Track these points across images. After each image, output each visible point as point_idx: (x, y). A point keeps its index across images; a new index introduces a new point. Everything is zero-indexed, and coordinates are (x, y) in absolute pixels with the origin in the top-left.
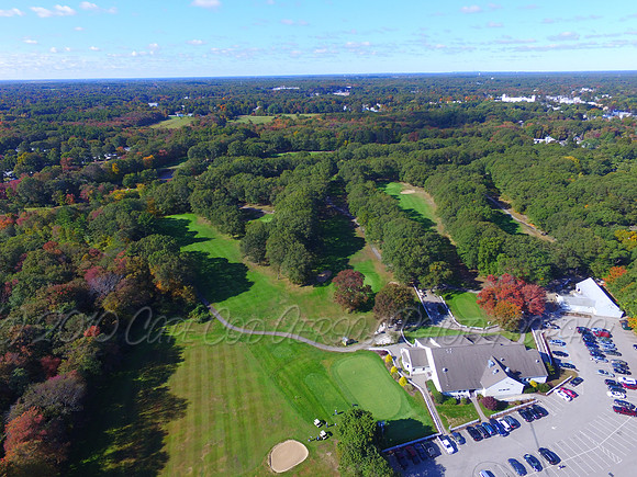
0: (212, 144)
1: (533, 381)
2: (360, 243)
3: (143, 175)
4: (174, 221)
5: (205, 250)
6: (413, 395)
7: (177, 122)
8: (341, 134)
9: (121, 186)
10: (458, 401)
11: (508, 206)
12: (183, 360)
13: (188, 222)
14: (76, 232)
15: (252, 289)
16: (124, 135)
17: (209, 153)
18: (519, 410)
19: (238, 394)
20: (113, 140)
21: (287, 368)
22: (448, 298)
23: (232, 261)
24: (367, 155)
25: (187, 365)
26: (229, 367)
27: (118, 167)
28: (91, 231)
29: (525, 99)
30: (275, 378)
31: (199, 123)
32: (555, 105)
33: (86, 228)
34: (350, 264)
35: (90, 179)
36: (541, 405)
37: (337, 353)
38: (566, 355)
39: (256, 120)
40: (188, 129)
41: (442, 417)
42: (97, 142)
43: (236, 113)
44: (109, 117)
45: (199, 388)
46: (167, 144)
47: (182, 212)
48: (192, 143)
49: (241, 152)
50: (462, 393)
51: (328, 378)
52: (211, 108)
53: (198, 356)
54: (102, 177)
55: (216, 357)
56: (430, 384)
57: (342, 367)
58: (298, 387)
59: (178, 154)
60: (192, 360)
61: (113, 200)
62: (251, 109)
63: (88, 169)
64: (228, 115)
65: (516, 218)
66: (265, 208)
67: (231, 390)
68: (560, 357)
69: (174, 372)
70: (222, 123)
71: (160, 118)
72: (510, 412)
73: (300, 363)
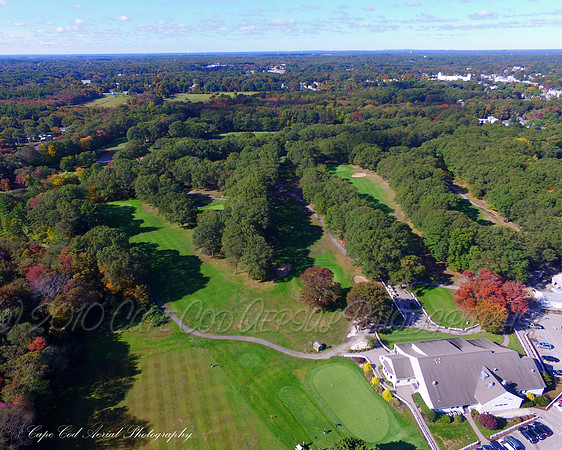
0: (152, 124)
1: (530, 393)
2: (318, 232)
3: (81, 158)
4: (118, 208)
5: (153, 241)
6: (401, 412)
7: (113, 100)
8: (283, 113)
9: (58, 169)
10: (452, 419)
11: (465, 191)
12: (140, 372)
13: (133, 210)
14: (13, 222)
15: (209, 285)
16: (59, 114)
17: (149, 134)
18: (521, 429)
19: (206, 413)
20: (47, 120)
21: (257, 381)
22: (419, 294)
23: (183, 253)
24: (314, 136)
25: (145, 378)
26: (192, 380)
27: (53, 149)
28: (29, 222)
29: (460, 77)
30: (246, 393)
31: (135, 102)
32: (491, 83)
33: (24, 219)
34: (310, 256)
35: (25, 163)
36: (543, 422)
37: (309, 361)
38: (557, 360)
39: (195, 98)
40: (126, 108)
41: (437, 439)
42: (31, 122)
43: (172, 91)
44: (42, 94)
45: (161, 406)
46: (105, 125)
47: (125, 198)
48: (131, 123)
49: (183, 132)
50: (455, 409)
51: (303, 391)
52: (146, 86)
53: (157, 366)
54: (37, 160)
55: (177, 367)
56: (417, 398)
57: (319, 378)
58: (272, 403)
59: (116, 135)
60: (151, 371)
61: (51, 186)
62: (187, 87)
63: (22, 152)
64: (164, 93)
65: (475, 203)
66: (213, 194)
67: (198, 408)
68: (551, 363)
69: (131, 386)
70: (159, 101)
71: (95, 96)
72: (510, 431)
73: (271, 373)
